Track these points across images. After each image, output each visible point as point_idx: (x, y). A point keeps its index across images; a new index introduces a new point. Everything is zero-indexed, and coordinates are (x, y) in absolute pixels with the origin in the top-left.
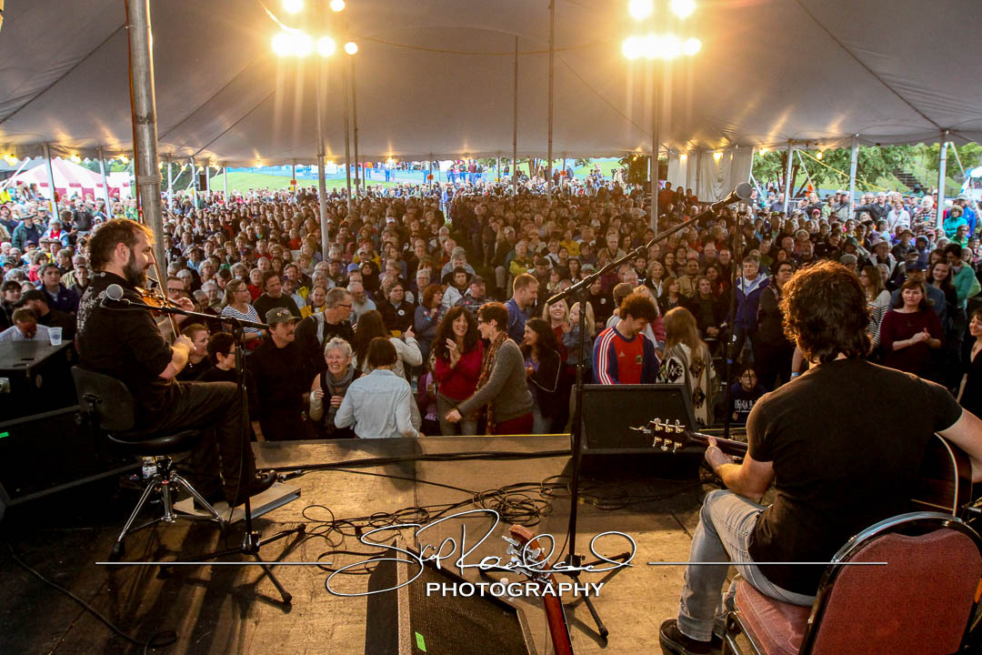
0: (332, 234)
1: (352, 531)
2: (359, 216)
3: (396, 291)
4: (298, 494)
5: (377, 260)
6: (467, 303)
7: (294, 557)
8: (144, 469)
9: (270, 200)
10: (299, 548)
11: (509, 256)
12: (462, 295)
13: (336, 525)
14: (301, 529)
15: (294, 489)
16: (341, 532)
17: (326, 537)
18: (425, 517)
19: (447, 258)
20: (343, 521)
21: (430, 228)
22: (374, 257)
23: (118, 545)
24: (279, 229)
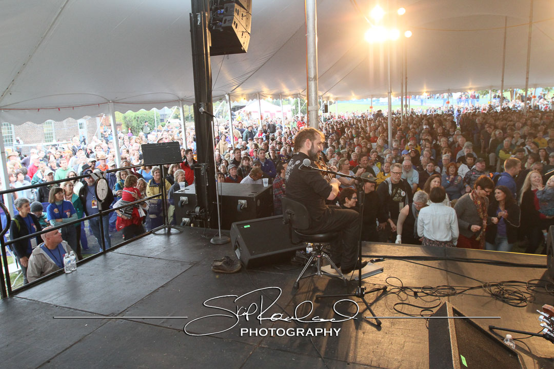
0: (394, 134)
1: (412, 294)
2: (407, 125)
3: (429, 166)
4: (382, 270)
5: (418, 149)
6: (474, 173)
7: (381, 302)
8: (307, 249)
9: (359, 117)
10: (384, 298)
11: (499, 147)
12: (470, 169)
13: (403, 289)
14: (385, 288)
15: (380, 267)
16: (406, 293)
17: (398, 295)
18: (454, 292)
19: (460, 148)
20: (407, 288)
21: (449, 131)
22: (417, 147)
23: (296, 284)
24: (365, 132)
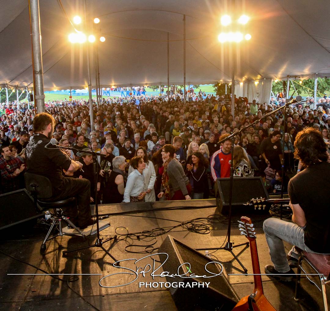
1: (136, 237)
4: (109, 224)
6: (158, 147)
7: (115, 247)
8: (46, 216)
10: (116, 245)
13: (128, 235)
14: (116, 237)
15: (108, 222)
16: (130, 238)
17: (126, 240)
18: (164, 232)
20: (131, 234)
23: (43, 245)
